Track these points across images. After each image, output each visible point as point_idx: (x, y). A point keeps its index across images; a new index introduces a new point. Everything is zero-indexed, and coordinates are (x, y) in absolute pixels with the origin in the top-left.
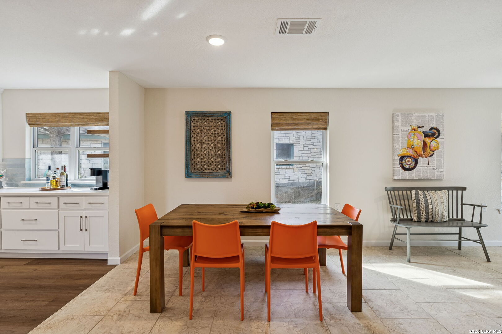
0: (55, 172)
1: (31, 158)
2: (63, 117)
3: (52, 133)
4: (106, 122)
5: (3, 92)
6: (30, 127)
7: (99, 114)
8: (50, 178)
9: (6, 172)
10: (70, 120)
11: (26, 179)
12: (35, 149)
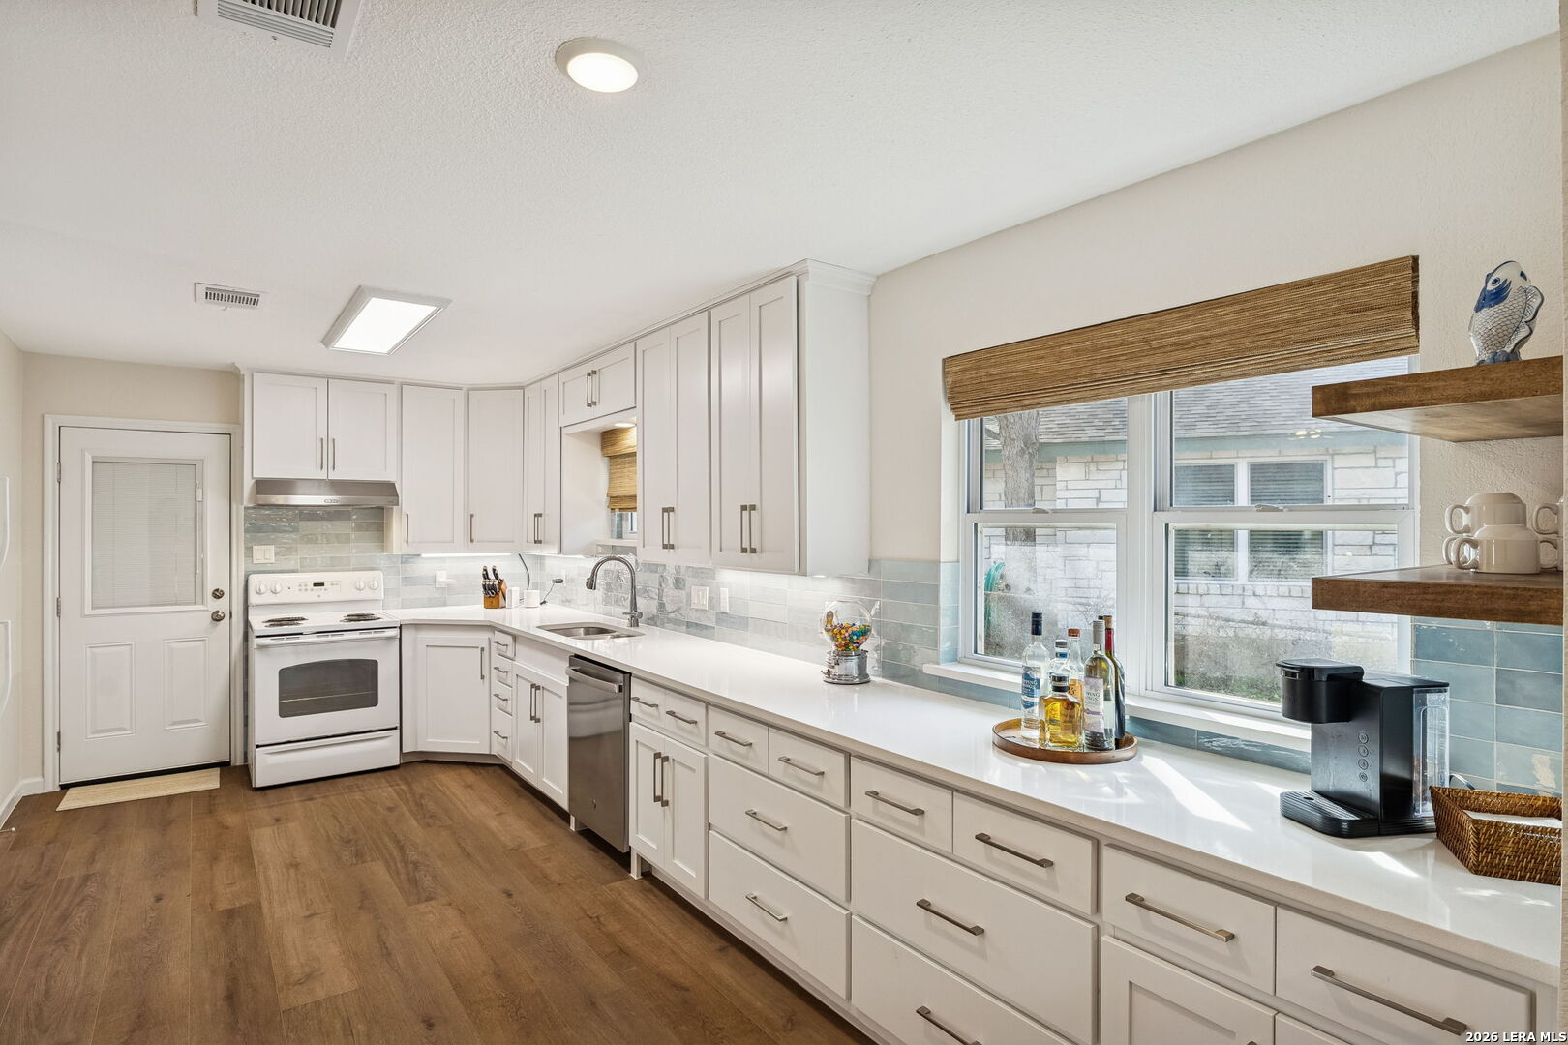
0: (1059, 644)
1: (958, 562)
2: (1095, 350)
3: (1008, 441)
4: (1365, 331)
5: (873, 288)
6: (958, 417)
7: (1308, 291)
8: (1038, 681)
9: (878, 615)
10: (1132, 357)
11: (941, 656)
12: (973, 517)
